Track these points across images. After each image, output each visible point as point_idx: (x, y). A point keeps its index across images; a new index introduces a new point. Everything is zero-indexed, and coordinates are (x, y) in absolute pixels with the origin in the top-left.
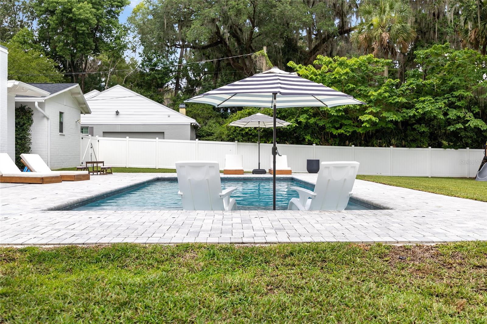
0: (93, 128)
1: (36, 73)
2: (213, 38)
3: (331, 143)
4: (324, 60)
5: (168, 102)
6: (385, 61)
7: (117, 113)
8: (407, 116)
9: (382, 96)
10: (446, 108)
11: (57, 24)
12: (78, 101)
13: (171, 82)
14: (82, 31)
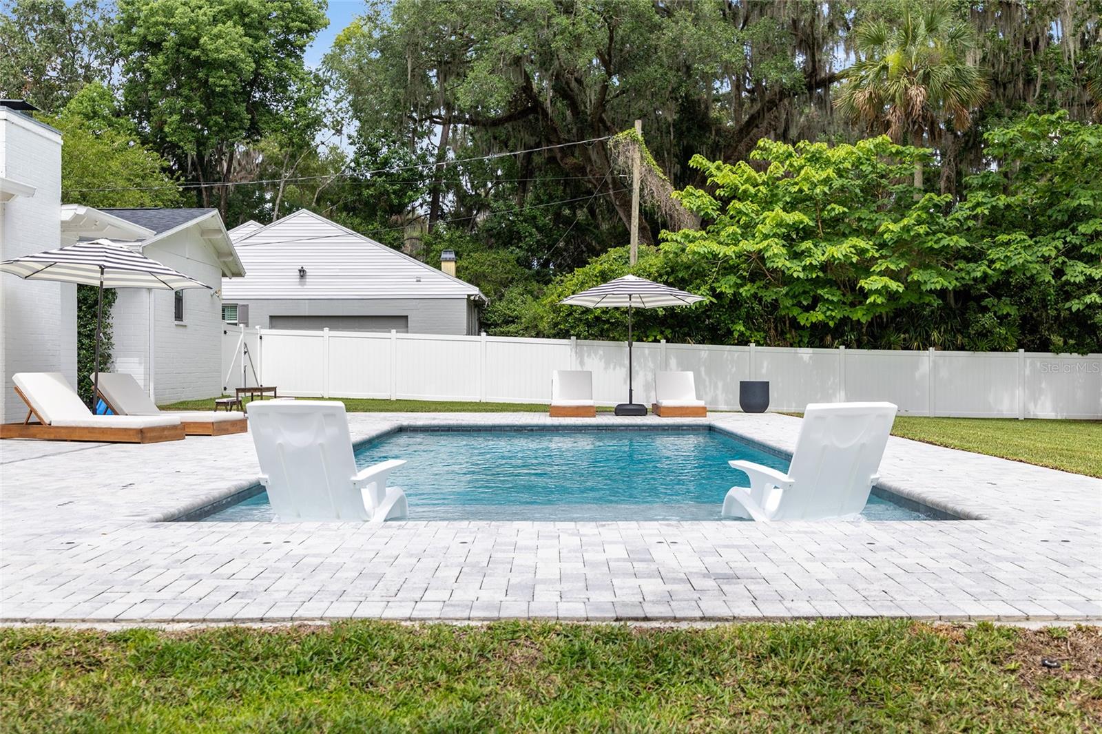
0: (247, 306)
1: (120, 184)
2: (516, 101)
3: (791, 341)
4: (775, 150)
5: (412, 245)
6: (916, 152)
7: (302, 272)
8: (967, 277)
9: (912, 234)
10: (1060, 260)
11: (165, 73)
12: (215, 248)
13: (420, 201)
14: (221, 89)
